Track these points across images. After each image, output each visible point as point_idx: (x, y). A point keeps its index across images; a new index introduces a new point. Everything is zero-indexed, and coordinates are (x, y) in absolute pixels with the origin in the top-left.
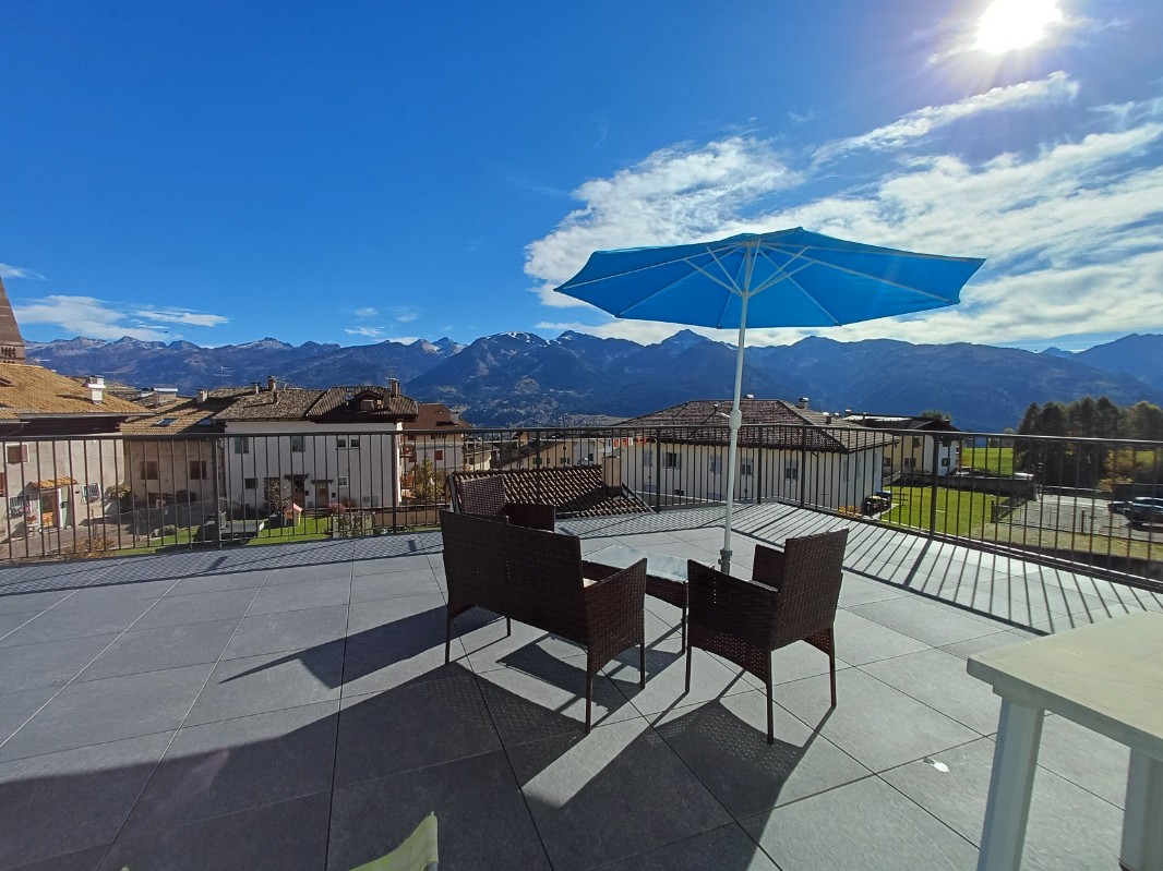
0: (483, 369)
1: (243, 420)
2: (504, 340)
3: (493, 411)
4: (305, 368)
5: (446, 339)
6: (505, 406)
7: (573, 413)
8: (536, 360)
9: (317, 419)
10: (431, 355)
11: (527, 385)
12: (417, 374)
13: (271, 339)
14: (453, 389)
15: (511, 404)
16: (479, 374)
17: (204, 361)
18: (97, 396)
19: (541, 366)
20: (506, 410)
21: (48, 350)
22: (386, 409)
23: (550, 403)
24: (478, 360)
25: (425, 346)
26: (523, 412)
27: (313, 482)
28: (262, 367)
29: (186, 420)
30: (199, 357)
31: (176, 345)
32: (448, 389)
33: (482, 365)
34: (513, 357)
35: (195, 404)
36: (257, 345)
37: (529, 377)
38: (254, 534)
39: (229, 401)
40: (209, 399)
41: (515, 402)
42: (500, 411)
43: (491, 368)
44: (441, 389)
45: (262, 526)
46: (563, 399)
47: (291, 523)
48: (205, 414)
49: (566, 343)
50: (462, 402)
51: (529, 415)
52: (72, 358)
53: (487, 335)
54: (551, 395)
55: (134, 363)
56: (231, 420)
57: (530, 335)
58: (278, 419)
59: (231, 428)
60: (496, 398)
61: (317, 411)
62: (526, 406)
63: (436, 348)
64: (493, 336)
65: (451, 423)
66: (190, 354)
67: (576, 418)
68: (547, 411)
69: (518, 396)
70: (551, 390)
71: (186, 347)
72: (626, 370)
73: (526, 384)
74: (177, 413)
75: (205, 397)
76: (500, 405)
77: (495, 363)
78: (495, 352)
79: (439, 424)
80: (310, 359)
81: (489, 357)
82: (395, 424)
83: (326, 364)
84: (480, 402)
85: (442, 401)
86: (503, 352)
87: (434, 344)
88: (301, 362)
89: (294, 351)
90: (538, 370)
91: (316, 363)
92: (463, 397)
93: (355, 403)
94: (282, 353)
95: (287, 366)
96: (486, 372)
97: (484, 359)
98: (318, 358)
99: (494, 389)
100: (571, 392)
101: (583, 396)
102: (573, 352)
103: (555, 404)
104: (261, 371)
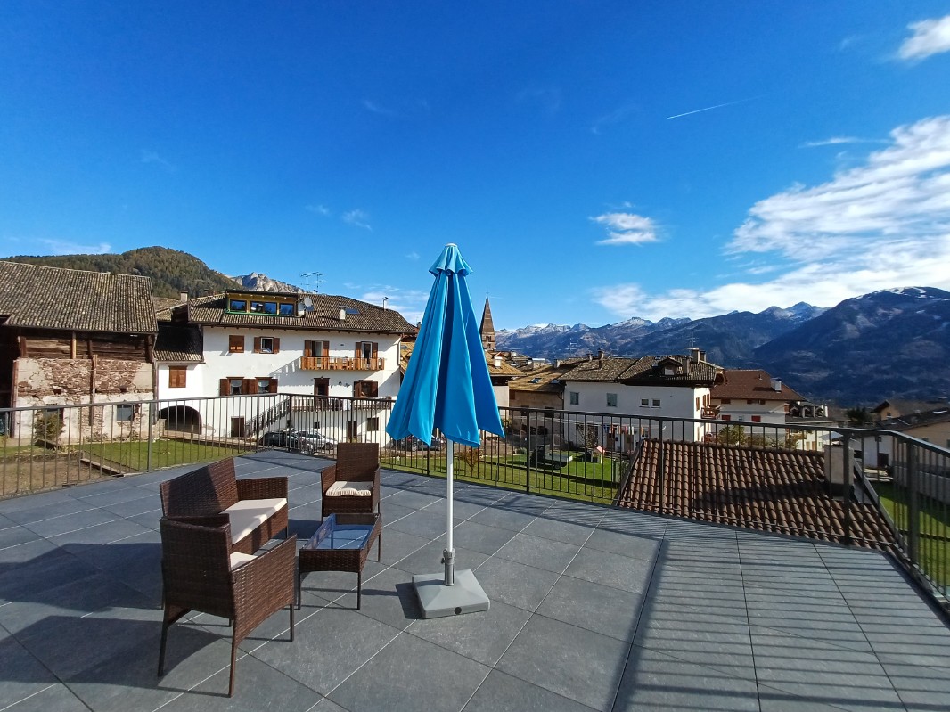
0: (851, 331)
1: (576, 381)
2: (883, 298)
3: (867, 377)
4: (660, 339)
5: (803, 303)
6: (885, 372)
8: (937, 317)
9: (626, 382)
10: (784, 321)
12: (766, 339)
13: (637, 318)
14: (810, 354)
15: (895, 369)
16: (845, 337)
17: (592, 337)
18: (498, 364)
19: (945, 324)
20: (885, 377)
21: (515, 334)
22: (685, 375)
24: (845, 323)
25: (776, 313)
26: (914, 379)
28: (629, 340)
29: (546, 378)
30: (589, 335)
31: (577, 327)
32: (804, 353)
33: (850, 327)
34: (897, 317)
35: (553, 369)
36: (627, 324)
37: (926, 338)
38: (564, 464)
39: (571, 367)
40: (561, 366)
41: (901, 367)
42: (877, 377)
43: (864, 330)
44: (795, 354)
45: (571, 459)
47: (595, 460)
48: (557, 375)
50: (823, 367)
52: (525, 339)
55: (553, 342)
56: (568, 381)
57: (927, 289)
58: (598, 381)
59: (569, 387)
60: (871, 362)
61: (628, 376)
62: (918, 373)
63: (790, 314)
64: (867, 296)
65: (772, 390)
66: (584, 333)
69: (906, 360)
71: (582, 328)
73: (917, 347)
74: (541, 375)
75: (559, 364)
76: (878, 371)
77: (869, 324)
78: (869, 312)
79: (757, 389)
80: (666, 332)
81: (861, 318)
82: (693, 389)
83: (679, 335)
84: (846, 367)
85: (795, 366)
86: (881, 311)
87: (788, 309)
88: (659, 334)
89: (653, 326)
90: (940, 329)
91: (670, 335)
92: (822, 361)
93: (658, 369)
94: (645, 327)
95: (648, 338)
96: (857, 334)
97: (852, 321)
98: (671, 330)
99: (868, 353)
104: (630, 343)
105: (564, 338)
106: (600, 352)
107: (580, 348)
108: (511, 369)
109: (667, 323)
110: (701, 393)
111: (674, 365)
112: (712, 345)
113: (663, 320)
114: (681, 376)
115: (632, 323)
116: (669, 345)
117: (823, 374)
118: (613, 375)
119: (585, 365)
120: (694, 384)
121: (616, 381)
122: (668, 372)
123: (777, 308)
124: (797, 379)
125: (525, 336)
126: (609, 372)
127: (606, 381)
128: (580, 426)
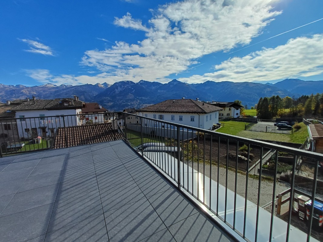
1: (22, 110)
2: (123, 83)
3: (121, 104)
5: (105, 83)
6: (124, 102)
7: (144, 104)
8: (133, 89)
9: (48, 109)
10: (101, 88)
11: (131, 96)
12: (97, 94)
13: (50, 84)
14: (109, 98)
16: (116, 93)
17: (28, 91)
20: (124, 103)
23: (137, 101)
24: (115, 89)
26: (129, 104)
27: (49, 129)
28: (47, 92)
29: (1, 111)
30: (26, 90)
31: (18, 86)
32: (107, 98)
34: (126, 88)
36: (45, 86)
37: (131, 94)
39: (18, 104)
40: (11, 104)
41: (127, 101)
42: (123, 103)
44: (105, 98)
46: (141, 100)
49: (141, 84)
50: (112, 101)
51: (131, 105)
54: (137, 99)
56: (17, 110)
57: (130, 81)
60: (122, 100)
61: (48, 106)
63: (102, 86)
64: (119, 82)
65: (99, 108)
66: (23, 89)
67: (145, 105)
68: (136, 103)
69: (128, 99)
70: (138, 97)
71: (21, 87)
72: (158, 91)
77: (121, 90)
78: (121, 87)
79: (95, 108)
80: (64, 90)
81: (119, 88)
82: (75, 110)
83: (68, 91)
84: (117, 101)
85: (105, 101)
86: (123, 86)
87: (102, 84)
89: (58, 87)
90: (133, 91)
91: (65, 91)
92: (112, 100)
93: (62, 104)
94: (54, 88)
95: (56, 92)
96: (118, 92)
97: (117, 89)
99: (121, 97)
100: (143, 98)
101: (146, 99)
102: (143, 86)
103: (139, 101)
104: (48, 94)
105: (10, 91)
107: (22, 96)
109: (63, 87)
110: (78, 111)
111: (67, 102)
112: (81, 95)
113: (61, 85)
114: (71, 105)
115: (48, 86)
116: (65, 95)
117: (112, 104)
118: (41, 107)
119: (26, 103)
120: (75, 108)
121: (43, 109)
122: (65, 104)
123: (99, 84)
124: (106, 105)
126: (39, 106)
127: (39, 110)
128: (27, 130)
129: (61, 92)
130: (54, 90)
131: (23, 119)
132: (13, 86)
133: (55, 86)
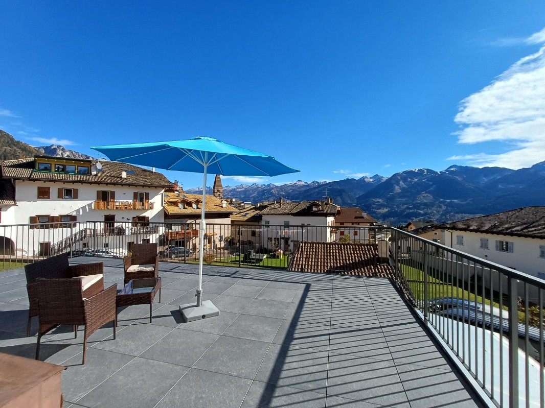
0: (397, 189)
1: (268, 214)
2: (410, 174)
3: (403, 211)
5: (377, 175)
6: (411, 209)
7: (457, 213)
8: (431, 183)
9: (294, 215)
10: (369, 183)
13: (300, 181)
14: (380, 200)
15: (415, 207)
16: (395, 192)
17: (277, 191)
18: (224, 205)
19: (434, 186)
20: (411, 211)
21: (235, 189)
22: (323, 210)
23: (440, 207)
24: (395, 185)
25: (366, 180)
26: (421, 212)
27: (292, 241)
29: (252, 214)
30: (276, 189)
31: (269, 185)
32: (378, 200)
33: (397, 187)
34: (415, 182)
35: (256, 208)
36: (295, 184)
37: (426, 193)
38: (261, 260)
39: (265, 207)
41: (417, 206)
42: (408, 211)
43: (402, 189)
44: (374, 200)
45: (265, 257)
46: (451, 205)
47: (278, 257)
48: (258, 212)
49: (451, 172)
50: (386, 206)
51: (426, 214)
53: (400, 171)
54: (441, 202)
55: (256, 193)
56: (264, 214)
57: (427, 170)
58: (279, 214)
59: (264, 218)
60: (406, 204)
61: (295, 211)
62: (423, 209)
63: (371, 180)
64: (404, 172)
65: (362, 217)
66: (272, 188)
67: (459, 216)
68: (438, 212)
69: (419, 203)
70: (441, 200)
71: (271, 186)
72: (500, 186)
73: (424, 197)
74: (249, 212)
75: (259, 205)
76: (408, 208)
77: (404, 186)
78: (405, 180)
79: (356, 218)
80: (315, 188)
81: (401, 183)
82: (326, 217)
83: (321, 190)
85: (374, 206)
86: (409, 180)
87: (371, 178)
88: (311, 189)
89: (308, 185)
90: (432, 188)
91: (316, 190)
92: (386, 204)
93: (310, 208)
94: (304, 186)
95: (305, 192)
96: (400, 191)
97: (398, 184)
98: (317, 187)
99: (404, 200)
100: (455, 201)
101: (464, 203)
102: (457, 177)
103: (444, 207)
104: (296, 194)
105: (262, 191)
106: (281, 199)
107: (271, 197)
108: (232, 209)
109: (315, 184)
110: (330, 219)
111: (317, 206)
112: (336, 195)
113: (313, 182)
114: (321, 211)
115: (298, 183)
117: (386, 210)
118: (287, 211)
119: (272, 206)
120: (326, 215)
121: (289, 214)
122: (314, 209)
123: (366, 177)
124: (375, 212)
125: (240, 190)
126: (285, 210)
127: (284, 214)
128: (270, 239)
129: (312, 192)
130: (303, 189)
131: (267, 225)
132: (265, 185)
133: (305, 184)
